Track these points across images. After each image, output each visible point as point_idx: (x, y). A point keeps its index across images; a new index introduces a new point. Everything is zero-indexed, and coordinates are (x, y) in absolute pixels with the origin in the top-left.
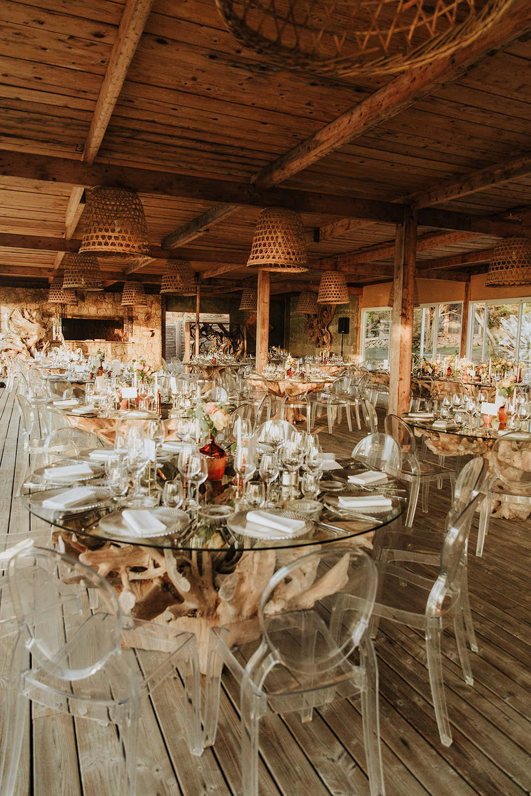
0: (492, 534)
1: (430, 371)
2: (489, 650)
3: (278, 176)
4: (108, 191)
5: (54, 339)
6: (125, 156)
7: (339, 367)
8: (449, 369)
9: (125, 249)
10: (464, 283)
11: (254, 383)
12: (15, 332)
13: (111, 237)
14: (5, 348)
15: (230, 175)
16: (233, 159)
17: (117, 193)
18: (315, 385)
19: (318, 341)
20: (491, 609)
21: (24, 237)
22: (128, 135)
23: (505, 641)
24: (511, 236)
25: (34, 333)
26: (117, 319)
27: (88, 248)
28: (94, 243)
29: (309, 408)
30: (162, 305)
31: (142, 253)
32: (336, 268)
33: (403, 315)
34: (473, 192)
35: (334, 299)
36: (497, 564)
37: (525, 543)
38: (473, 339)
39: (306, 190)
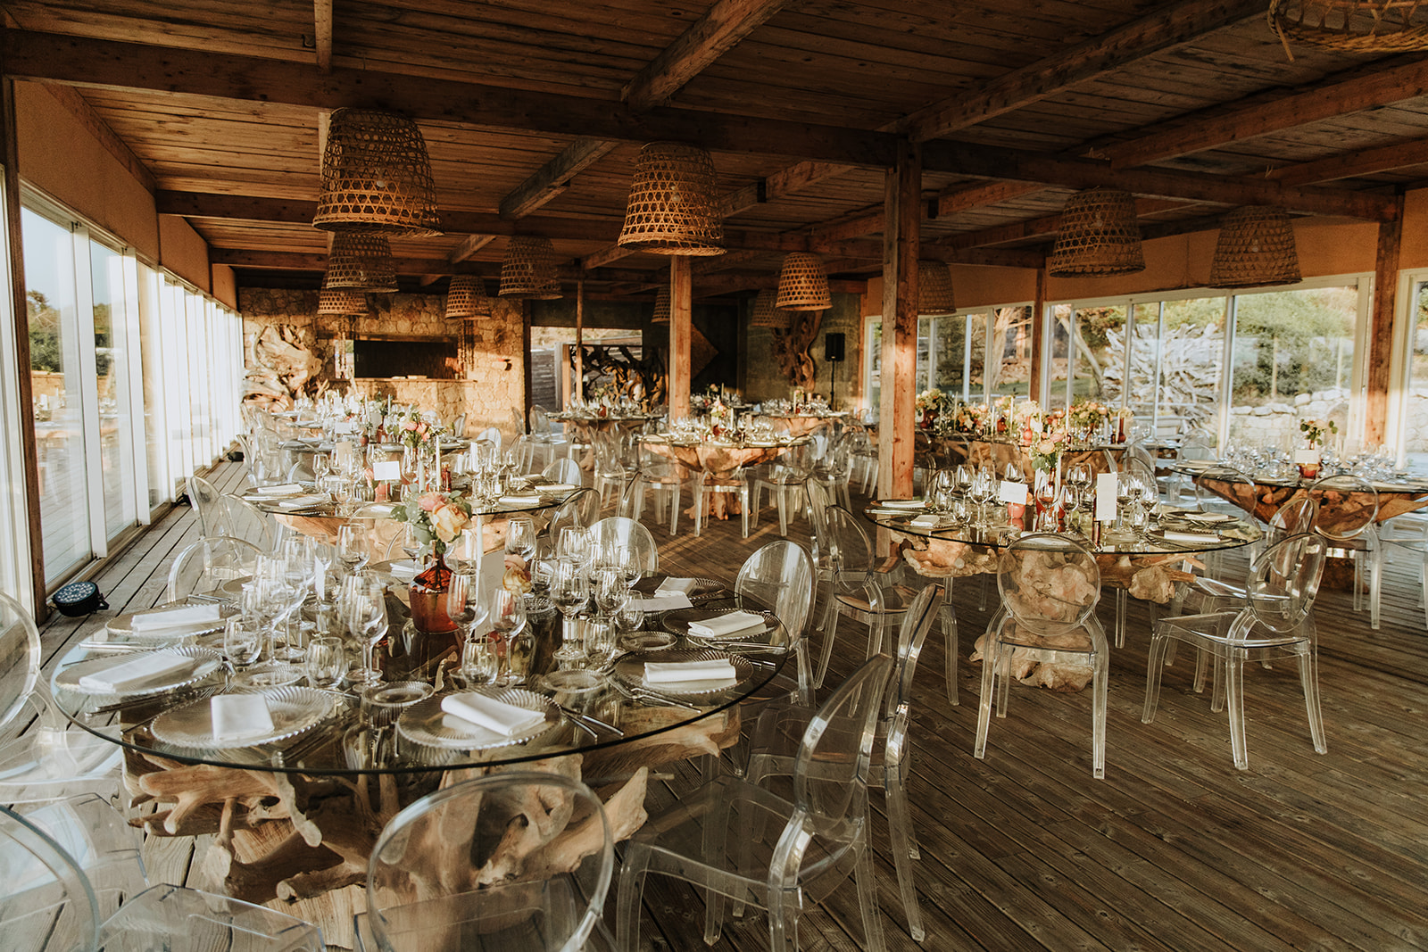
0: (1015, 717)
1: (969, 424)
2: (944, 937)
3: (662, 87)
4: (358, 118)
5: (338, 377)
6: (392, 56)
7: (820, 419)
8: (1003, 420)
9: (390, 217)
10: (1035, 271)
11: (655, 449)
12: (269, 365)
13: (364, 197)
14: (250, 393)
15: (584, 85)
16: (580, 57)
17: (376, 119)
18: (758, 452)
19: (793, 374)
20: (972, 859)
21: (257, 200)
22: (387, 17)
23: (979, 919)
24: (1092, 187)
25: (301, 366)
26: (446, 340)
27: (325, 216)
28: (335, 209)
29: (745, 493)
30: (524, 316)
31: (423, 226)
32: (807, 249)
33: (899, 328)
34: (1007, 109)
35: (803, 302)
36: (1008, 772)
37: (1071, 732)
38: (1051, 368)
39: (722, 111)
